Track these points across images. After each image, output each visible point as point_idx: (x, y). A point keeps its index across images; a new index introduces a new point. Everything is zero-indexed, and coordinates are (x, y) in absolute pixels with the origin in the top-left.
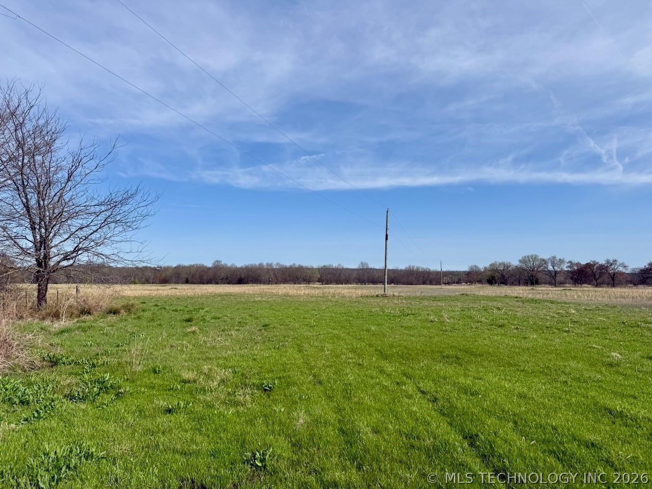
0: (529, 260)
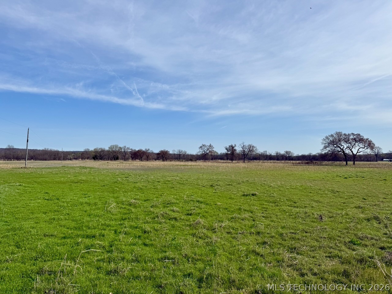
0: (114, 147)
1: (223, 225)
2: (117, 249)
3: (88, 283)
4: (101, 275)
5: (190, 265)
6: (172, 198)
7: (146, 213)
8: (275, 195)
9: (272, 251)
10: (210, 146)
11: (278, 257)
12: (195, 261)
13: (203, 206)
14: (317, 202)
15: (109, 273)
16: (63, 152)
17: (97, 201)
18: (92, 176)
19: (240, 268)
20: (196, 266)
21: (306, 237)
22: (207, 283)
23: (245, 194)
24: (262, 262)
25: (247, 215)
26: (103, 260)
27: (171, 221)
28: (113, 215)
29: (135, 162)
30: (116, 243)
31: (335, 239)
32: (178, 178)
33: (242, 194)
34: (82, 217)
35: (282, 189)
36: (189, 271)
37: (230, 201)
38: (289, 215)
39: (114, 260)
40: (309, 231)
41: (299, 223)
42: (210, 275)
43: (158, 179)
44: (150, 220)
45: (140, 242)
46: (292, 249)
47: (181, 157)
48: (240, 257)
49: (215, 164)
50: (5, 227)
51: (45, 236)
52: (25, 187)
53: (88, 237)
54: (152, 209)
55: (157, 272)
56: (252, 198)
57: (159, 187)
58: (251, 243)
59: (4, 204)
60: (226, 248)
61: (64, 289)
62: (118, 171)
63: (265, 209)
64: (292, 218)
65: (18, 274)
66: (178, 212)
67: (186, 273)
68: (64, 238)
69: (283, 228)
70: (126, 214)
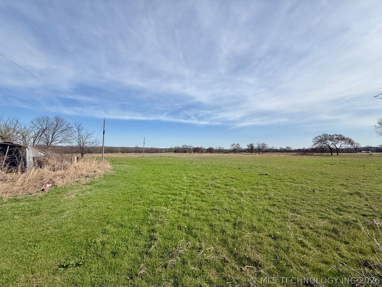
0: (184, 146)
1: (248, 192)
2: (188, 202)
3: (174, 219)
4: (181, 216)
5: (228, 215)
6: (216, 175)
7: (202, 183)
8: (280, 175)
9: (280, 211)
10: (238, 144)
11: (284, 215)
12: (231, 212)
13: (235, 180)
14: (310, 180)
15: (184, 215)
16: (160, 149)
17: (177, 175)
18: (174, 161)
19: (259, 220)
20: (232, 216)
21: (303, 203)
22: (239, 227)
23: (261, 174)
24: (273, 217)
25: (262, 187)
26: (181, 208)
27: (216, 188)
28: (185, 183)
29: (195, 154)
30: (187, 199)
31: (325, 206)
32: (219, 163)
33: (259, 174)
34: (170, 183)
35: (285, 171)
36: (228, 218)
37: (251, 178)
38: (291, 188)
39: (187, 208)
40: (305, 199)
41: (298, 194)
42: (240, 222)
43: (208, 164)
44: (205, 187)
45: (200, 199)
46: (293, 211)
47: (220, 151)
48: (258, 213)
49: (241, 155)
50: (136, 187)
51: (153, 192)
52: (144, 167)
53: (173, 194)
54: (205, 181)
55: (209, 217)
56: (265, 176)
57: (209, 168)
58: (265, 204)
59: (135, 175)
60: (250, 206)
61: (163, 222)
62: (186, 159)
63: (274, 184)
64: (293, 190)
65: (142, 211)
66: (220, 183)
67: (226, 219)
68: (162, 194)
69: (286, 196)
70: (191, 183)
